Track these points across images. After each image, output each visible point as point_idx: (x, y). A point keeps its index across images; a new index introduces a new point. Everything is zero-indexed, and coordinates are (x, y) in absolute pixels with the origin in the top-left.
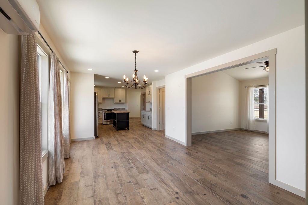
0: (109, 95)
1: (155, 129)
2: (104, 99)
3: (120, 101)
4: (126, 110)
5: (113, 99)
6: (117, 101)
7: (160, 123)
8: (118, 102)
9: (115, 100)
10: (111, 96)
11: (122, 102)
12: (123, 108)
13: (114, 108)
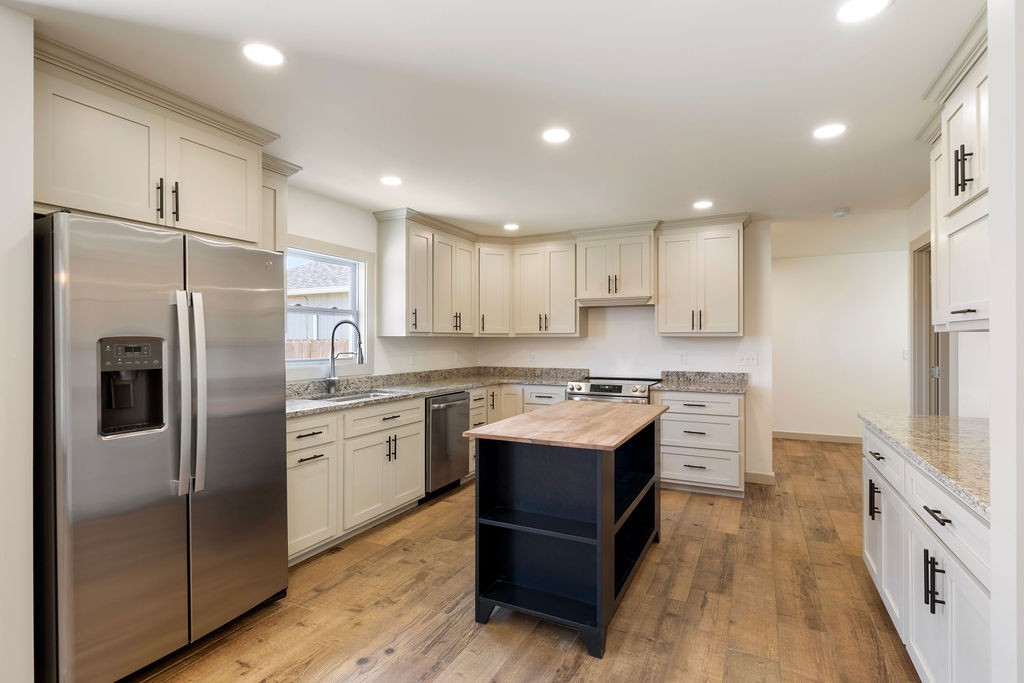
0: (613, 283)
2: (588, 311)
3: (697, 318)
5: (645, 306)
6: (672, 319)
8: (686, 327)
9: (662, 309)
10: (629, 291)
11: (712, 326)
12: (733, 375)
13: (663, 373)
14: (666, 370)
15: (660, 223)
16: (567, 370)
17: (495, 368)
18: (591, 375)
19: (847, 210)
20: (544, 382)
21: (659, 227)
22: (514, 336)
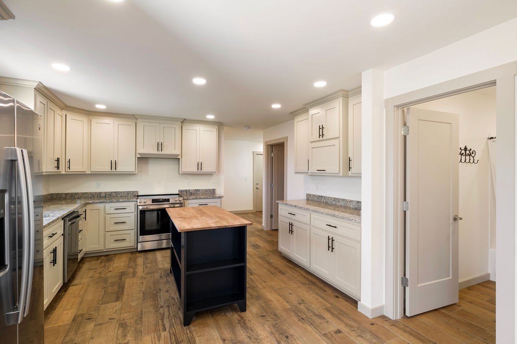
0: (160, 146)
1: (382, 308)
2: (143, 159)
3: (200, 166)
4: (220, 197)
5: (176, 159)
6: (188, 165)
7: (405, 282)
8: (194, 169)
9: (183, 161)
10: (168, 150)
11: (205, 169)
12: (210, 190)
13: (179, 191)
14: (181, 189)
15: (185, 120)
16: (124, 192)
17: (66, 194)
18: (139, 194)
19: (249, 127)
20: (120, 200)
21: (184, 121)
22: (90, 173)
